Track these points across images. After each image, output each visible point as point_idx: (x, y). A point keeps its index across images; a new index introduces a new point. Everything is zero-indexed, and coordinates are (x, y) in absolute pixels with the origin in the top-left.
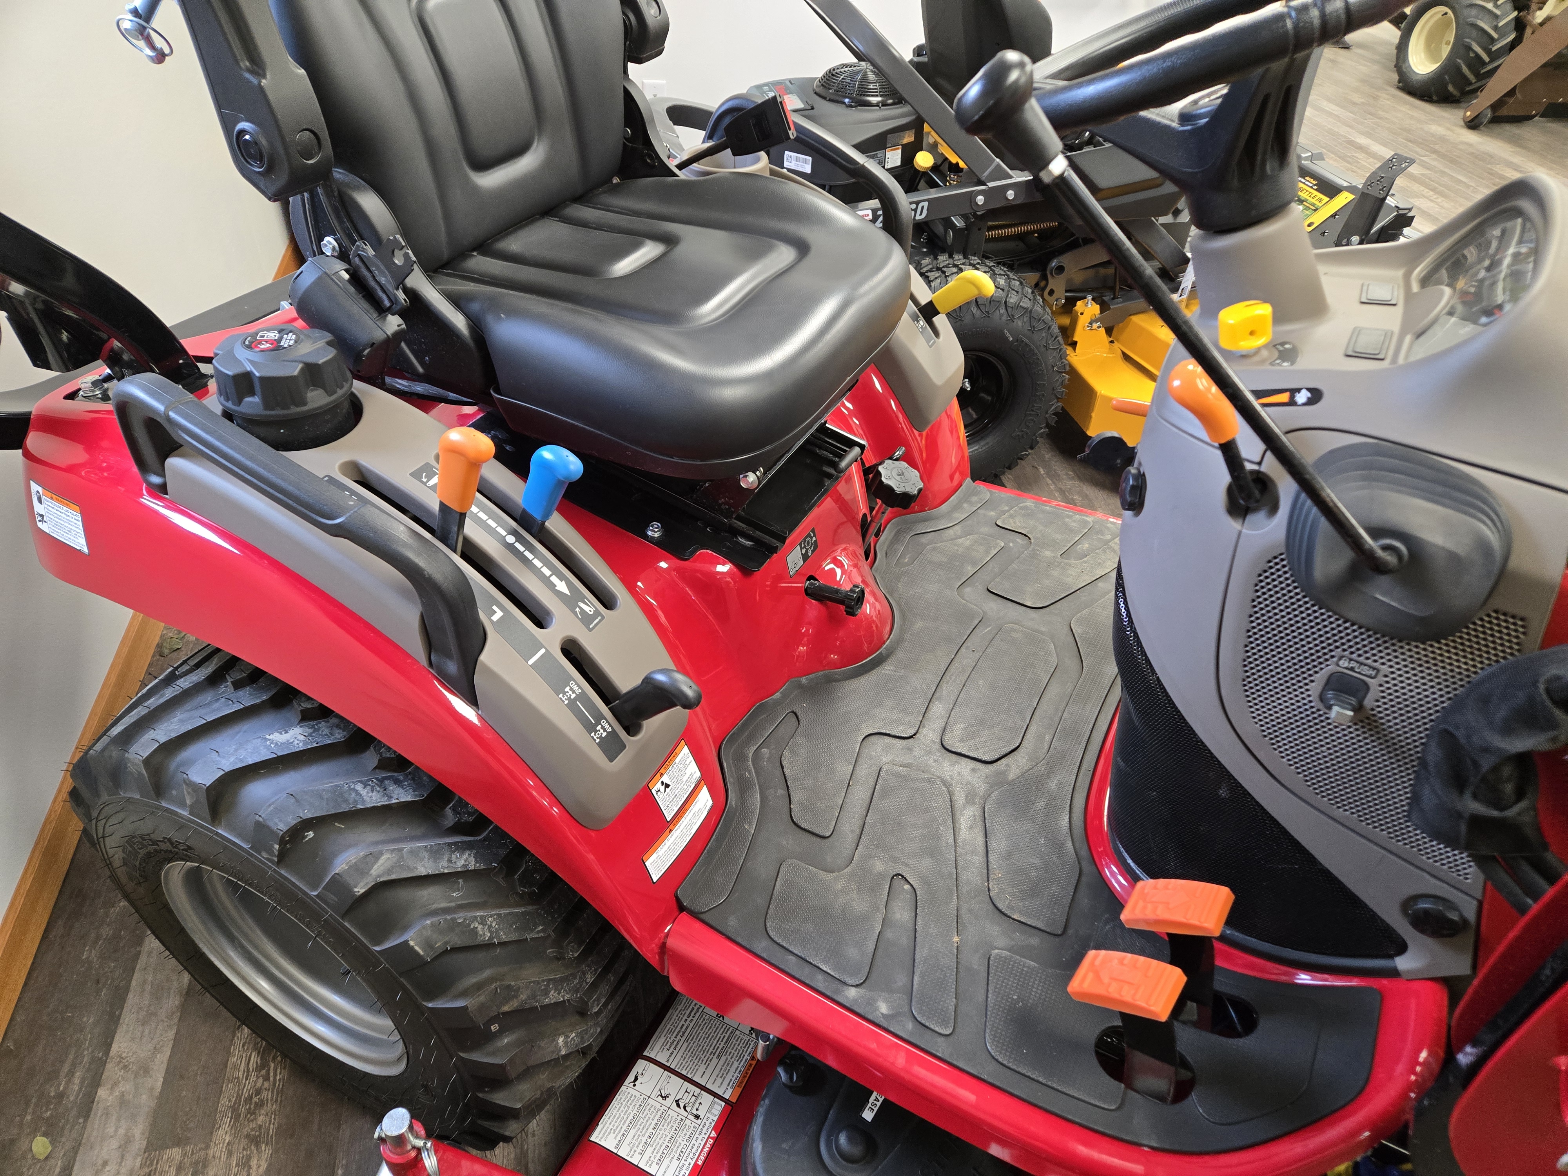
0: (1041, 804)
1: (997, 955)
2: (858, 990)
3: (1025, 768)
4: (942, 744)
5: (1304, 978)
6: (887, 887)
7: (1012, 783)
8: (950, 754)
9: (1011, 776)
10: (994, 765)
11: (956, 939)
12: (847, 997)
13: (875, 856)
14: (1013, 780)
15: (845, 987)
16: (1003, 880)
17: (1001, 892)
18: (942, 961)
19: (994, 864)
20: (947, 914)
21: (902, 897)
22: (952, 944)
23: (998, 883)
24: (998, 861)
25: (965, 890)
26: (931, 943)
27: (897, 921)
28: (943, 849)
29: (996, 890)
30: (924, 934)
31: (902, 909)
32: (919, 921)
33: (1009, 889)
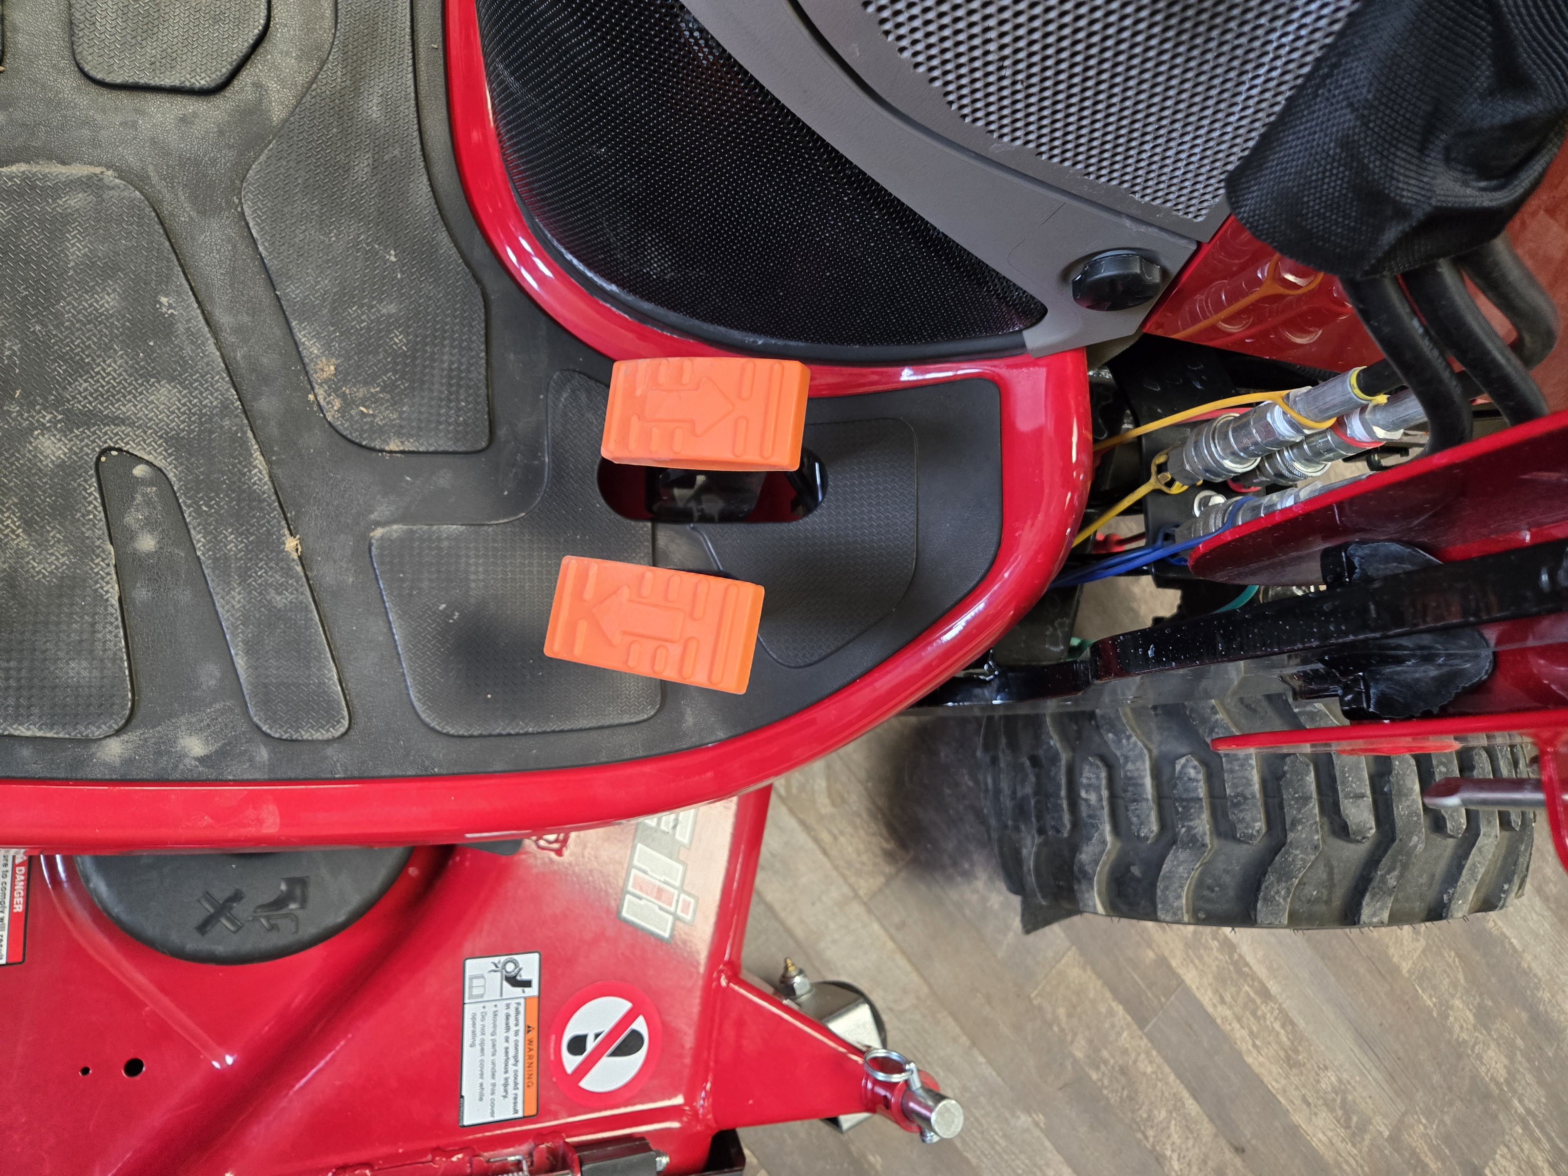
0: (362, 168)
1: (382, 538)
2: (125, 737)
3: (301, 80)
4: (81, 70)
5: (907, 375)
6: (93, 490)
7: (282, 131)
8: (115, 94)
9: (277, 114)
10: (228, 92)
11: (291, 544)
12: (105, 764)
13: (31, 429)
14: (285, 121)
15: (94, 748)
16: (342, 377)
17: (348, 403)
18: (279, 601)
19: (311, 347)
20: (253, 498)
21: (139, 498)
22: (287, 557)
23: (334, 386)
24: (318, 336)
25: (273, 430)
26: (244, 575)
27: (149, 555)
28: (188, 351)
29: (337, 404)
30: (222, 562)
31: (150, 525)
32: (199, 538)
33: (361, 392)
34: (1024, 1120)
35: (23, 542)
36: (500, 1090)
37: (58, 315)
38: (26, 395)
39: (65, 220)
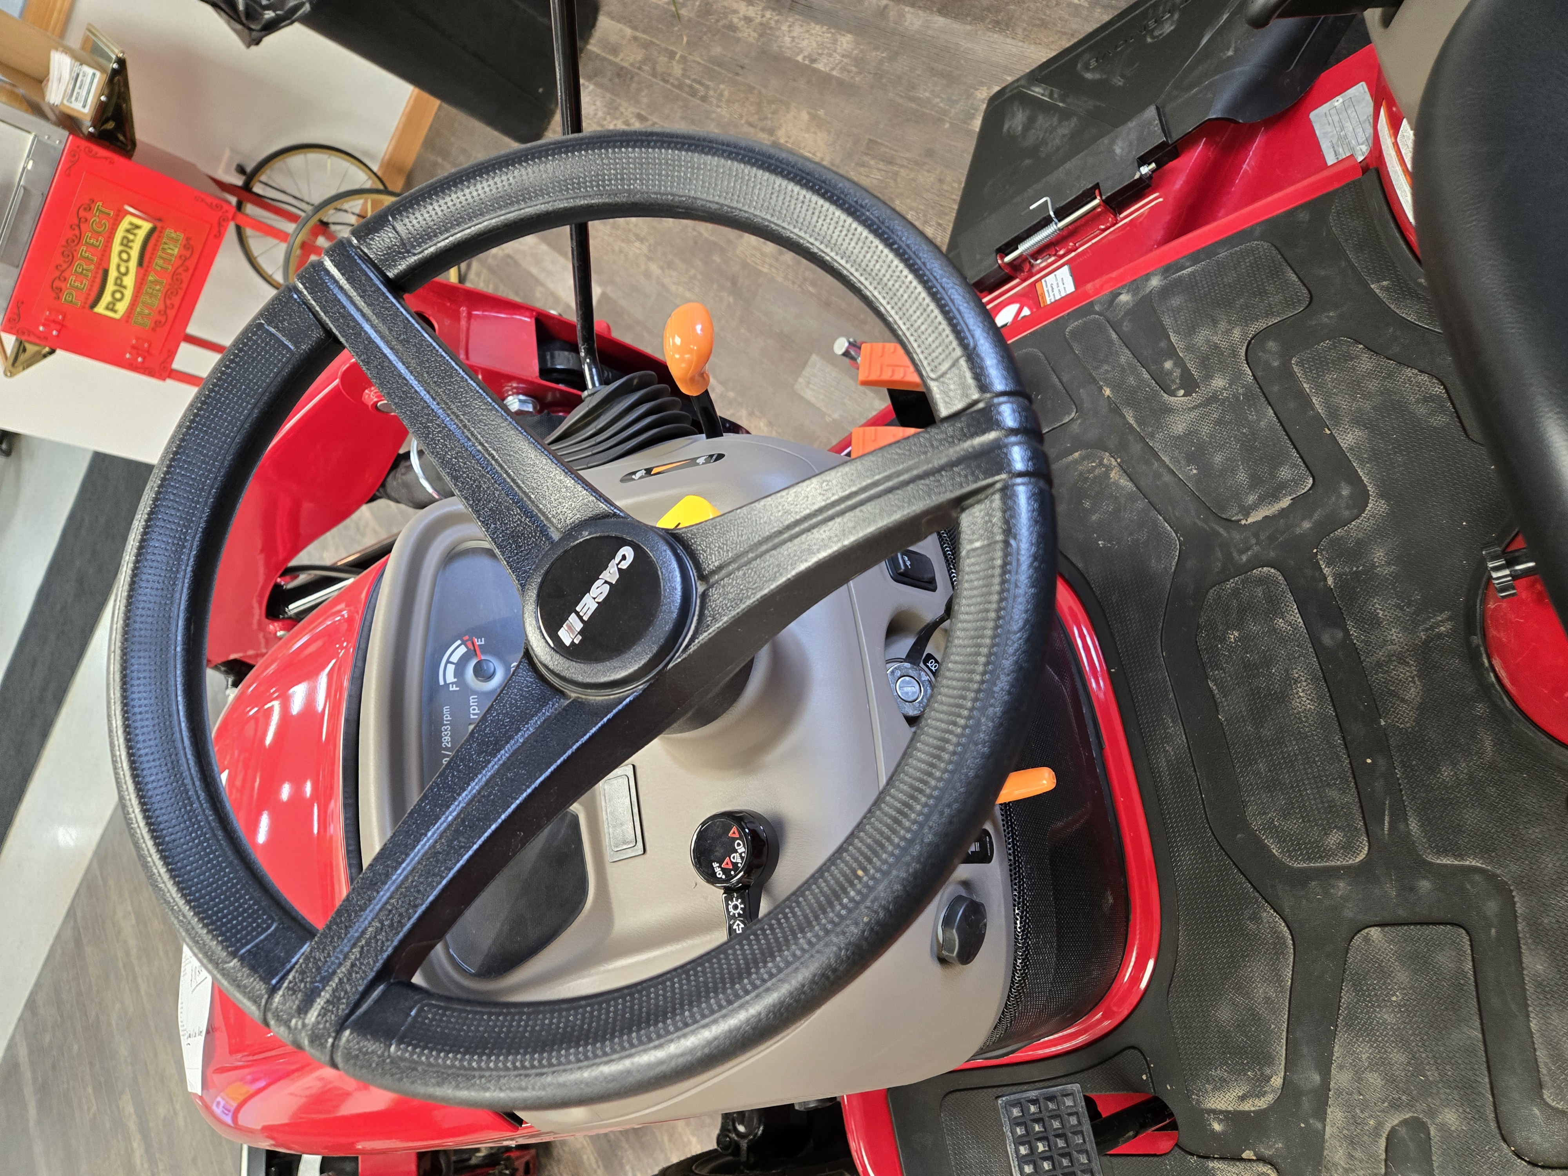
2: (1151, 287)
6: (1196, 375)
11: (1108, 393)
13: (1230, 386)
15: (1163, 278)
16: (1106, 475)
17: (1101, 464)
18: (1106, 367)
19: (1124, 482)
20: (1129, 403)
21: (1178, 381)
22: (1108, 385)
23: (1109, 468)
24: (1123, 488)
25: (1131, 438)
26: (1123, 370)
27: (1166, 360)
28: (1176, 453)
29: (1105, 461)
30: (1133, 370)
31: (1170, 373)
32: (1146, 376)
33: (1097, 472)
34: (836, 416)
35: (1216, 339)
36: (1055, 286)
37: (1237, 442)
38: (1238, 399)
39: (1252, 487)
